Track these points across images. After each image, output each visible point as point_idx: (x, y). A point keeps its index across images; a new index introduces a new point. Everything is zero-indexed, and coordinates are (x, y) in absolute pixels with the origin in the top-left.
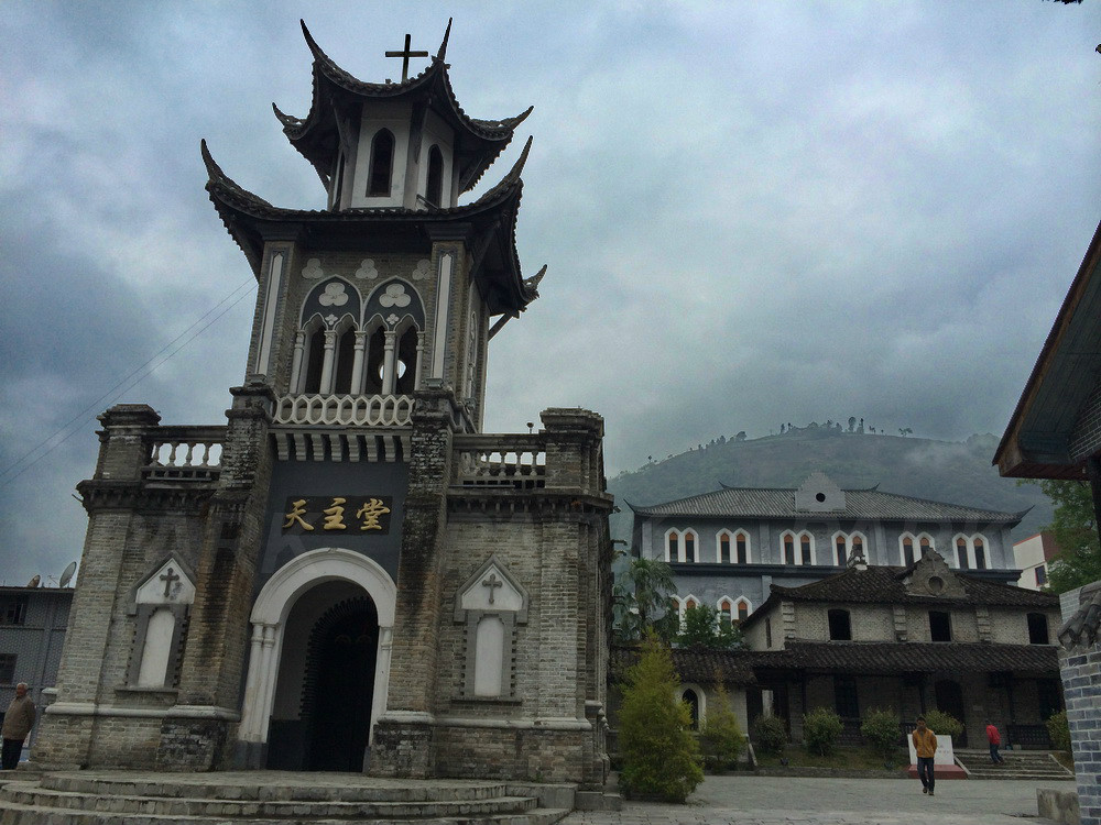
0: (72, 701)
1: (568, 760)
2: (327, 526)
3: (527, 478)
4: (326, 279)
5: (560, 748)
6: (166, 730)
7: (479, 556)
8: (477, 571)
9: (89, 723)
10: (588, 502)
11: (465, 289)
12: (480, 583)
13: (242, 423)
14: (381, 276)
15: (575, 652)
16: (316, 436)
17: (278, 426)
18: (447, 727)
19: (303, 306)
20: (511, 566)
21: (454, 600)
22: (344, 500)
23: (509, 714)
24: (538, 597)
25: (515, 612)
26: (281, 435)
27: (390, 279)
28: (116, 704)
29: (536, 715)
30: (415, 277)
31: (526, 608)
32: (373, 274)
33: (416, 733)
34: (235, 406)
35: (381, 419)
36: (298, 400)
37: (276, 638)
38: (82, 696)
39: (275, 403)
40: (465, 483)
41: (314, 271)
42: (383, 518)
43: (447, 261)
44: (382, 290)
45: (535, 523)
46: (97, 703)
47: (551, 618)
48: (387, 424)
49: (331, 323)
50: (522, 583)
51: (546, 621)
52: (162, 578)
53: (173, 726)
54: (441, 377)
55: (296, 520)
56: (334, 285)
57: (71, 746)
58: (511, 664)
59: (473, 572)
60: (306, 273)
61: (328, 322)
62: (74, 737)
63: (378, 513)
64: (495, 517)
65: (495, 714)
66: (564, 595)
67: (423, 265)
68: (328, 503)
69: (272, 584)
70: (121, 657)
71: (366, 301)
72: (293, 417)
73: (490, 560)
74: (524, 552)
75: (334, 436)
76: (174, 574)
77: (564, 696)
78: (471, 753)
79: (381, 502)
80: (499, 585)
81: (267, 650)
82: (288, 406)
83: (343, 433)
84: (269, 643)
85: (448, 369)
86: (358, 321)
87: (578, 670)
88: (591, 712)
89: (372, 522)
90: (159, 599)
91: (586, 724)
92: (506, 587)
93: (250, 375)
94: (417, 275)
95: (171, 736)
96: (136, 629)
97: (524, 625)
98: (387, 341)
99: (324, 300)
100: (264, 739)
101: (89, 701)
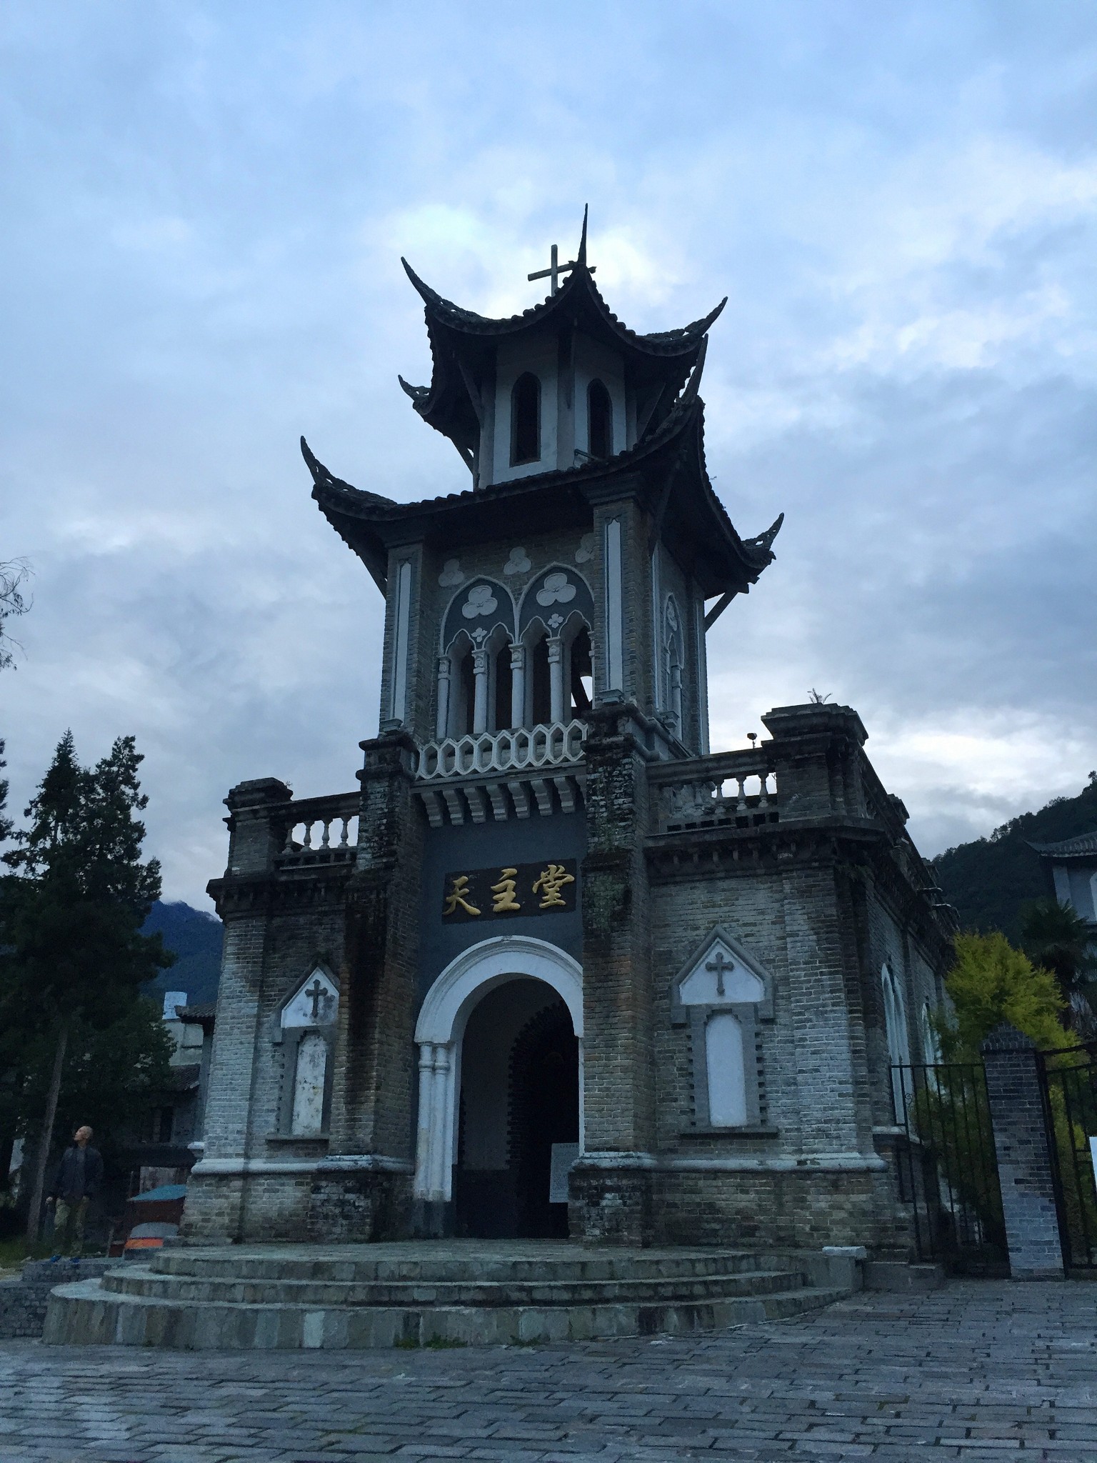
0: (220, 1156)
1: (851, 1214)
2: (497, 907)
3: (755, 811)
4: (468, 583)
5: (840, 1198)
6: (316, 1190)
7: (697, 928)
8: (696, 952)
9: (238, 1184)
10: (844, 836)
11: (646, 562)
12: (703, 966)
13: (376, 785)
14: (537, 565)
15: (846, 1056)
16: (470, 790)
17: (422, 783)
18: (673, 1173)
19: (443, 624)
20: (743, 940)
21: (670, 994)
22: (514, 871)
23: (763, 1151)
24: (786, 980)
25: (755, 1005)
26: (428, 795)
27: (548, 567)
28: (270, 1158)
29: (800, 1151)
30: (579, 560)
31: (770, 997)
32: (526, 565)
33: (625, 1182)
34: (367, 764)
35: (549, 756)
36: (443, 746)
37: (449, 1061)
38: (230, 1150)
39: (417, 754)
40: (670, 828)
41: (454, 577)
42: (566, 890)
43: (614, 530)
44: (538, 585)
45: (771, 875)
46: (247, 1156)
47: (807, 1008)
48: (556, 762)
49: (479, 640)
50: (761, 962)
51: (800, 1014)
52: (309, 993)
53: (324, 1184)
54: (620, 687)
55: (458, 903)
56: (479, 589)
57: (220, 1214)
58: (756, 1079)
59: (691, 952)
60: (444, 581)
61: (475, 639)
62: (222, 1202)
63: (560, 882)
64: (713, 872)
65: (742, 1152)
66: (822, 974)
67: (586, 541)
68: (496, 875)
69: (437, 991)
70: (269, 1097)
71: (521, 602)
72: (440, 768)
73: (713, 932)
74: (761, 917)
75: (492, 788)
76: (321, 988)
77: (838, 1122)
78: (712, 1207)
79: (562, 868)
80: (730, 967)
81: (440, 1078)
82: (432, 756)
83: (502, 781)
84: (441, 1068)
85: (629, 675)
86: (512, 630)
87: (856, 1083)
88: (880, 1143)
89: (552, 896)
90: (306, 1022)
91: (876, 1161)
92: (740, 972)
93: (383, 722)
94: (581, 556)
95: (322, 1197)
96: (284, 1061)
97: (769, 1021)
98: (551, 651)
99: (469, 612)
100: (448, 1195)
101: (238, 1155)
